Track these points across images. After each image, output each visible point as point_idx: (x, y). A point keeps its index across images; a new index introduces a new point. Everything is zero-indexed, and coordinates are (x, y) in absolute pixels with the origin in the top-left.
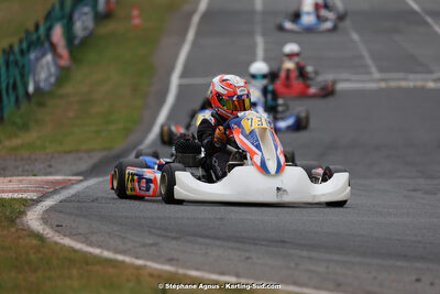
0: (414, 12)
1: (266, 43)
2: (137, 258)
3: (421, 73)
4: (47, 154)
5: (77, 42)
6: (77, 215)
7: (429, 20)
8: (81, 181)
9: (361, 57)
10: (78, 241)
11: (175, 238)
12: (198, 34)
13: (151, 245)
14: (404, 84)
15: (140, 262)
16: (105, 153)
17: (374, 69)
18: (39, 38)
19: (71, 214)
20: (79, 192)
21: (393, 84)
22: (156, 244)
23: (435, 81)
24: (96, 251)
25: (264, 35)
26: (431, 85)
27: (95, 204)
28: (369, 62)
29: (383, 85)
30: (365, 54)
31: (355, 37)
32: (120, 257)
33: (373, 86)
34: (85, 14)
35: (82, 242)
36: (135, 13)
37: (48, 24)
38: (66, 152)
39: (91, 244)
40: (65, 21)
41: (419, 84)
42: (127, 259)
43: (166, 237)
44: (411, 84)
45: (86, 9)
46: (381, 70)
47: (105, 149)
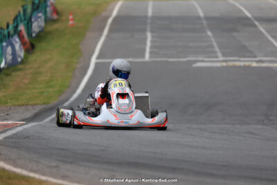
0: (247, 18)
1: (152, 37)
2: (43, 175)
3: (249, 57)
4: (7, 107)
5: (34, 35)
6: (12, 147)
7: (257, 23)
8: (24, 124)
9: (212, 46)
10: (9, 164)
11: (71, 163)
12: (110, 31)
13: (54, 167)
14: (237, 64)
15: (44, 178)
16: (44, 106)
17: (219, 54)
18: (9, 33)
19: (9, 146)
20: (18, 132)
21: (231, 64)
22: (57, 167)
23: (257, 62)
24: (18, 170)
25: (151, 32)
26: (255, 64)
27: (26, 140)
28: (217, 49)
29: (224, 64)
30: (215, 44)
31: (209, 33)
32: (32, 175)
33: (218, 65)
34: (40, 17)
35: (11, 165)
36: (71, 17)
37: (15, 24)
38: (19, 106)
39: (16, 166)
40: (26, 22)
41: (247, 64)
42: (36, 176)
43: (65, 162)
44: (242, 64)
45: (40, 15)
46: (224, 55)
47: (44, 104)
